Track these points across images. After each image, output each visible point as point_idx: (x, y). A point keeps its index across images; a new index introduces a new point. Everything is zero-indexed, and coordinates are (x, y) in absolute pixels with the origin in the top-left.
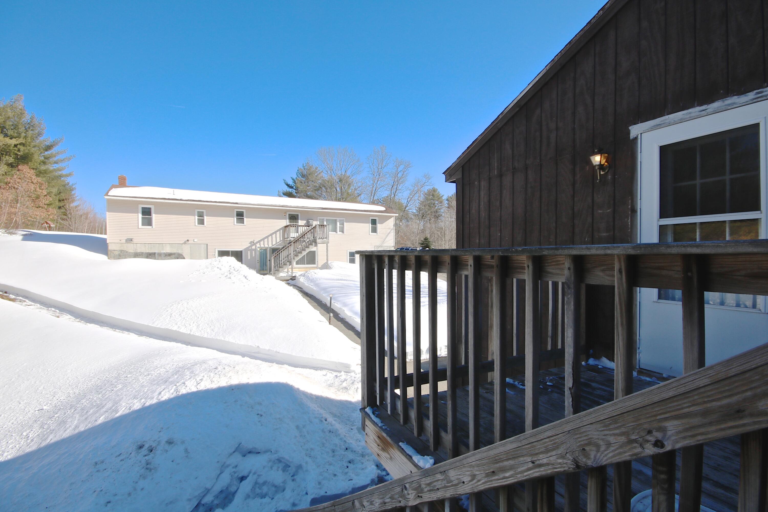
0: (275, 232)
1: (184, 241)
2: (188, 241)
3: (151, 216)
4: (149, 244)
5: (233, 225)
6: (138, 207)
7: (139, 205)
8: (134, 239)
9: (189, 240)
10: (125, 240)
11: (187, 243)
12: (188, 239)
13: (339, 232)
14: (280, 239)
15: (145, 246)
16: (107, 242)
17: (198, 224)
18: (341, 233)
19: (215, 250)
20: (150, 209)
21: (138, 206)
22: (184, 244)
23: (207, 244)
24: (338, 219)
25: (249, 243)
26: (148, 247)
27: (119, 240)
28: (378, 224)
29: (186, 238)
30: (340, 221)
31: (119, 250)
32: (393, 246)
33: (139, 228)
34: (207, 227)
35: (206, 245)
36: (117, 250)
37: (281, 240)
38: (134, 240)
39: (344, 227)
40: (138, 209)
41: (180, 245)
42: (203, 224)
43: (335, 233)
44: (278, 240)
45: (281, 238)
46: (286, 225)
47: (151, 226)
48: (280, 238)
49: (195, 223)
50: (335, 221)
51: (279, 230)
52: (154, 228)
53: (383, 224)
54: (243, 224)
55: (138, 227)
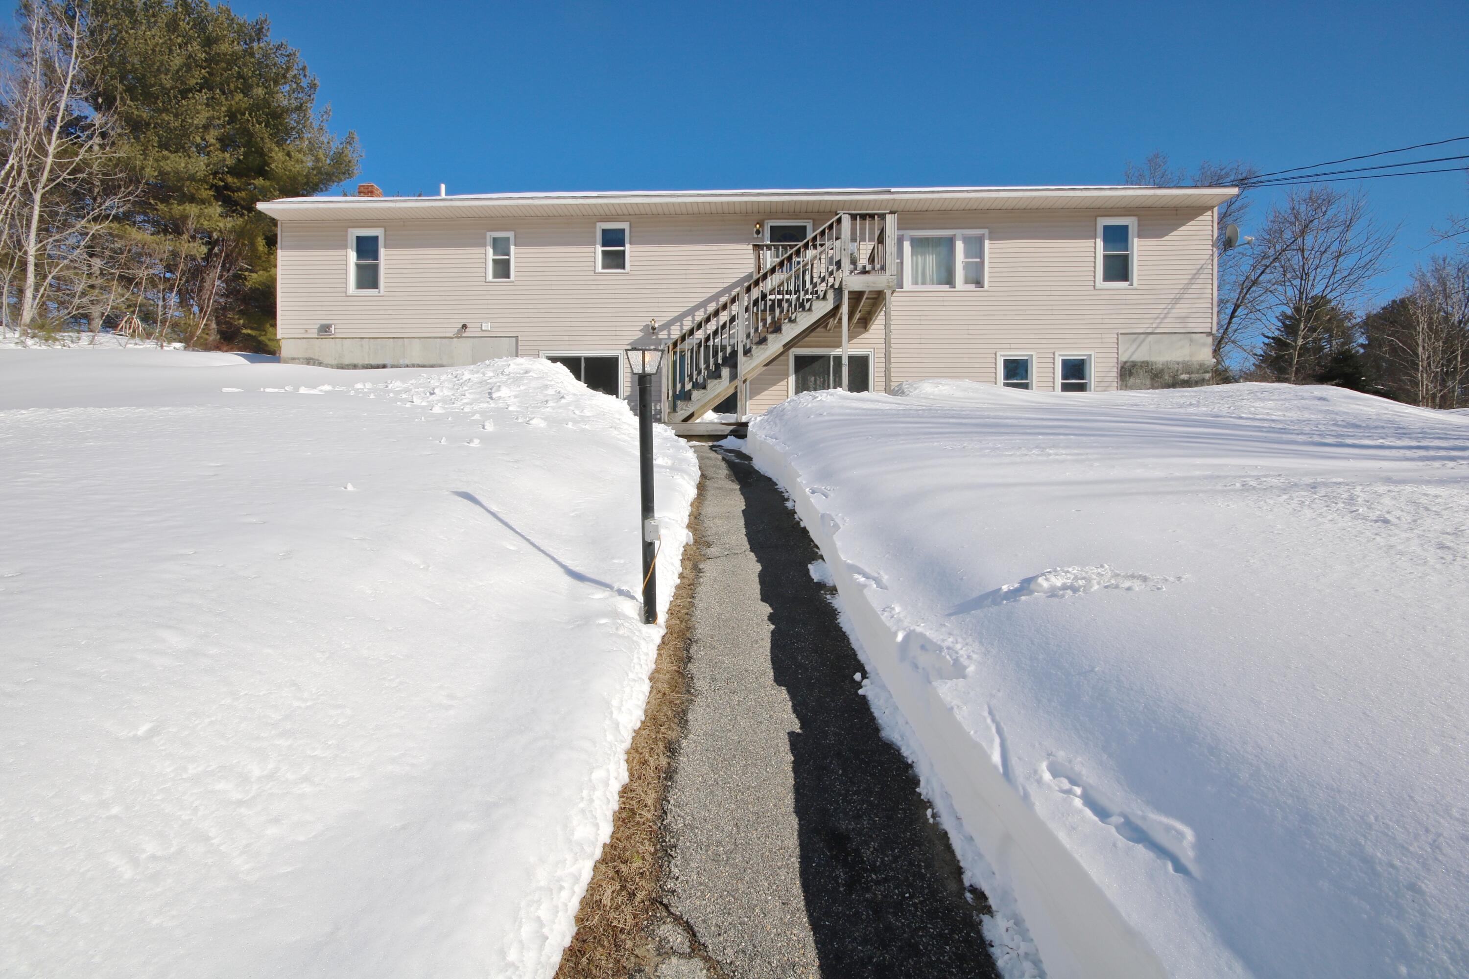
1: (455, 330)
2: (464, 326)
3: (377, 260)
4: (372, 340)
5: (592, 273)
6: (348, 235)
7: (350, 230)
8: (336, 326)
9: (469, 325)
10: (316, 331)
11: (463, 335)
12: (465, 321)
13: (967, 282)
15: (362, 346)
16: (278, 337)
17: (494, 276)
18: (972, 287)
19: (539, 355)
20: (375, 238)
22: (457, 337)
23: (518, 338)
24: (958, 232)
25: (640, 330)
26: (370, 348)
27: (303, 331)
28: (1136, 240)
29: (458, 321)
30: (966, 240)
31: (304, 359)
32: (1209, 334)
33: (350, 294)
34: (516, 283)
35: (514, 339)
36: (298, 359)
38: (336, 331)
39: (982, 263)
40: (348, 238)
41: (446, 340)
42: (508, 276)
43: (946, 287)
47: (378, 288)
49: (486, 273)
50: (950, 242)
52: (382, 294)
53: (1166, 238)
54: (622, 271)
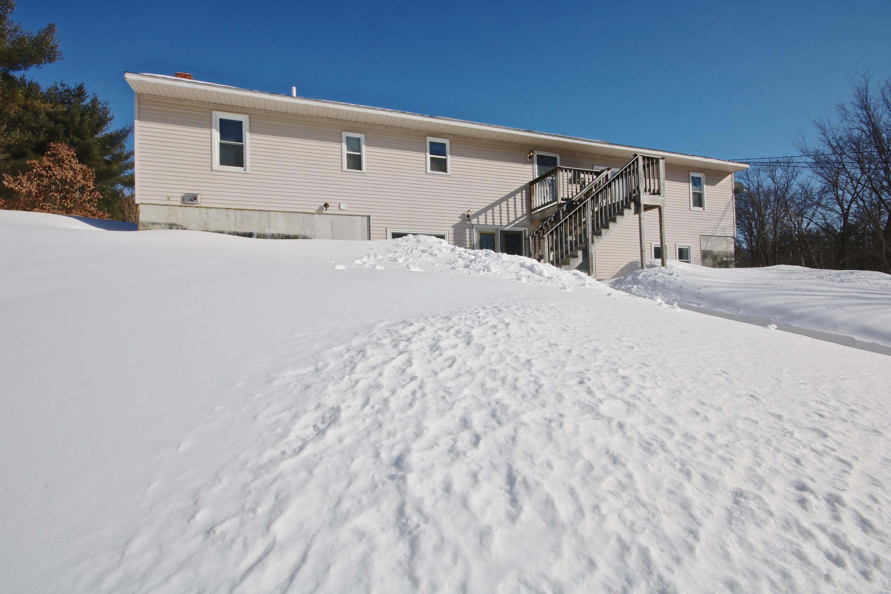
0: (513, 194)
1: (317, 208)
2: (326, 205)
3: (241, 141)
4: (238, 211)
5: (424, 173)
6: (211, 117)
7: (214, 112)
8: (203, 196)
9: (330, 204)
10: (180, 199)
11: (324, 212)
12: (326, 201)
14: (523, 211)
15: (228, 216)
17: (349, 167)
19: (386, 232)
20: (240, 123)
21: (211, 113)
22: (319, 214)
23: (369, 216)
25: (459, 217)
26: (236, 219)
27: (165, 198)
28: (704, 186)
29: (320, 200)
31: (166, 224)
32: (733, 237)
33: (213, 169)
34: (367, 174)
35: (365, 218)
36: (160, 224)
37: (524, 213)
38: (203, 201)
40: (211, 121)
41: (309, 216)
42: (360, 168)
44: (519, 214)
45: (525, 210)
46: (532, 180)
47: (243, 166)
48: (522, 208)
49: (342, 164)
51: (520, 190)
52: (248, 171)
53: (715, 186)
54: (445, 173)
55: (211, 167)
